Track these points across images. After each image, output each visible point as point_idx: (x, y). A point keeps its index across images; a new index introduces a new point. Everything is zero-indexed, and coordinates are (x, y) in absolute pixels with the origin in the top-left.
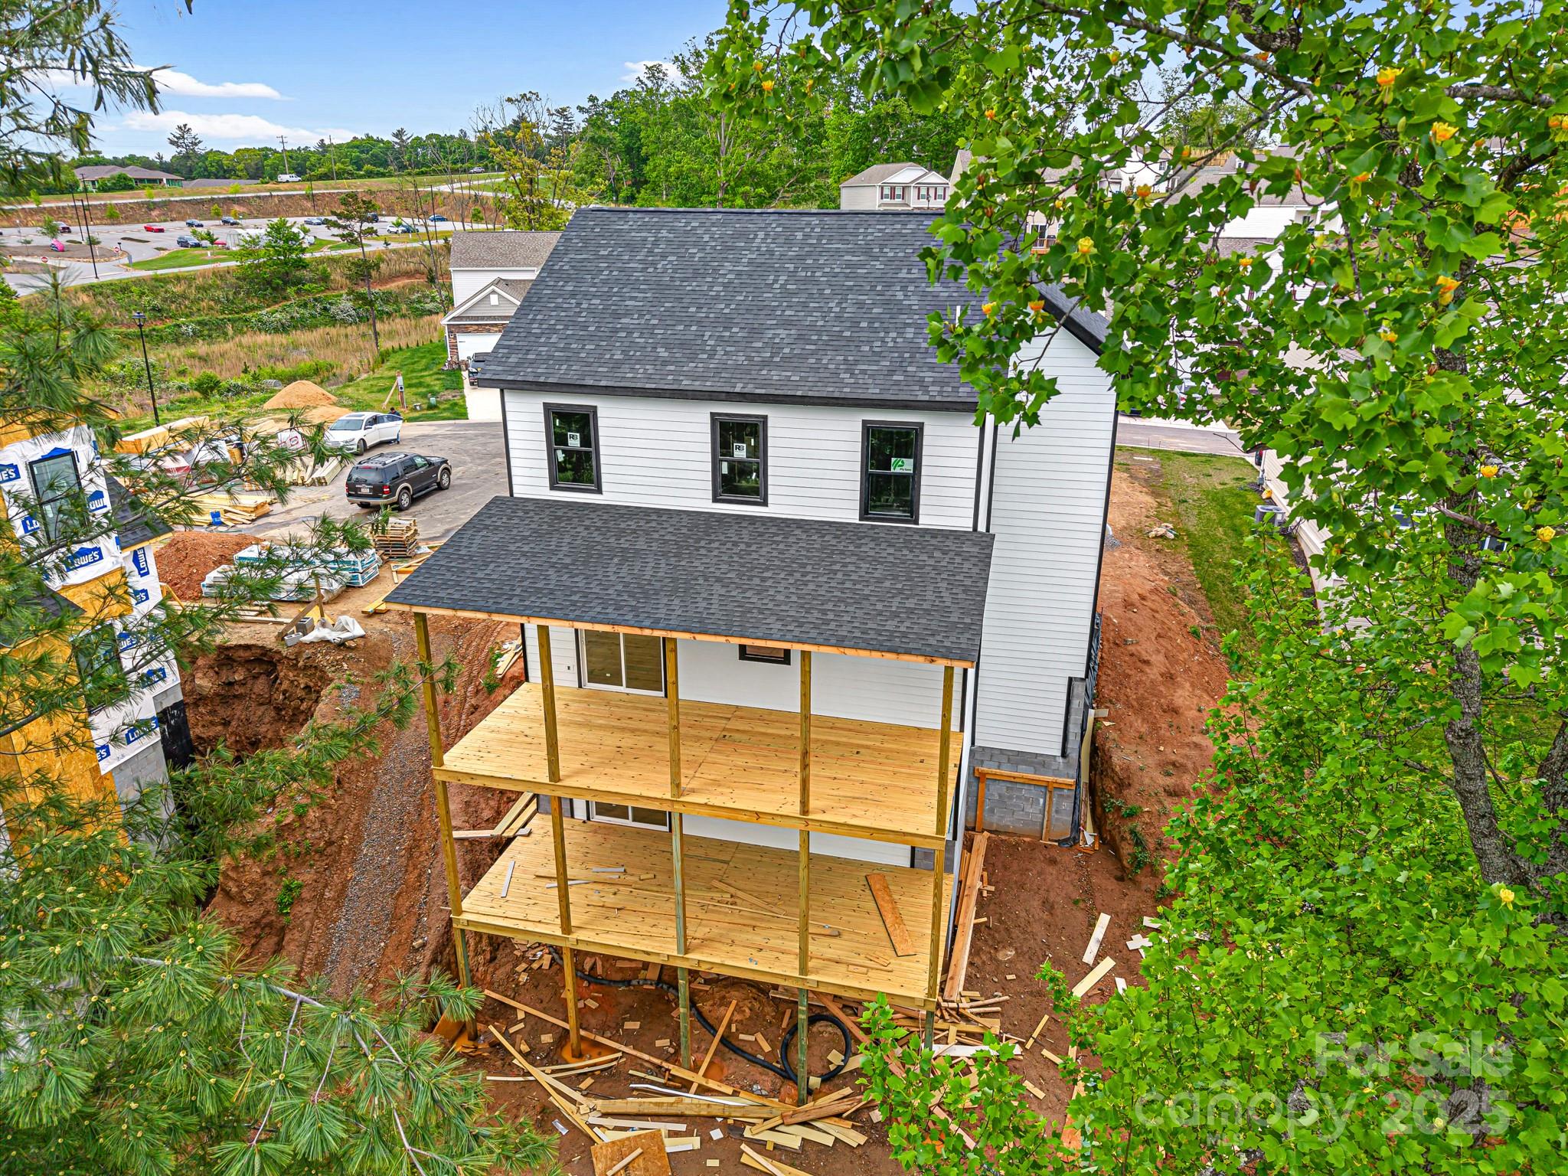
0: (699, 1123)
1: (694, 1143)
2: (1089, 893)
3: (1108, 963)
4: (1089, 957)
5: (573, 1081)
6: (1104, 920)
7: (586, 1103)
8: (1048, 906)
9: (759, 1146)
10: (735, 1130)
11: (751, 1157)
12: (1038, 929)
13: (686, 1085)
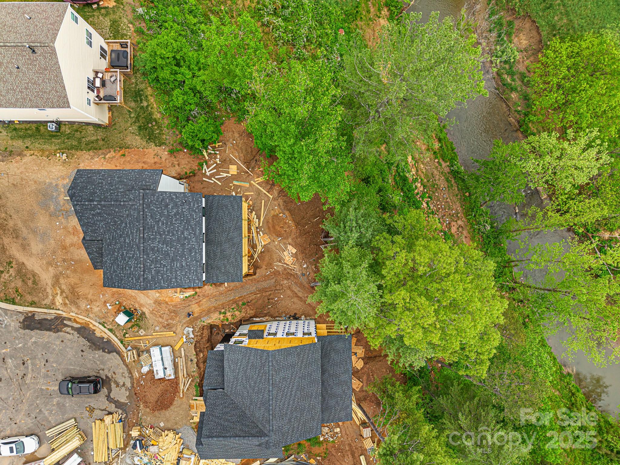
0: (258, 233)
1: (261, 233)
2: (199, 181)
3: (213, 179)
4: (213, 182)
5: (255, 252)
6: (204, 179)
7: (258, 248)
8: (203, 188)
9: (259, 224)
10: (257, 228)
11: (261, 225)
12: (209, 190)
13: (253, 236)
